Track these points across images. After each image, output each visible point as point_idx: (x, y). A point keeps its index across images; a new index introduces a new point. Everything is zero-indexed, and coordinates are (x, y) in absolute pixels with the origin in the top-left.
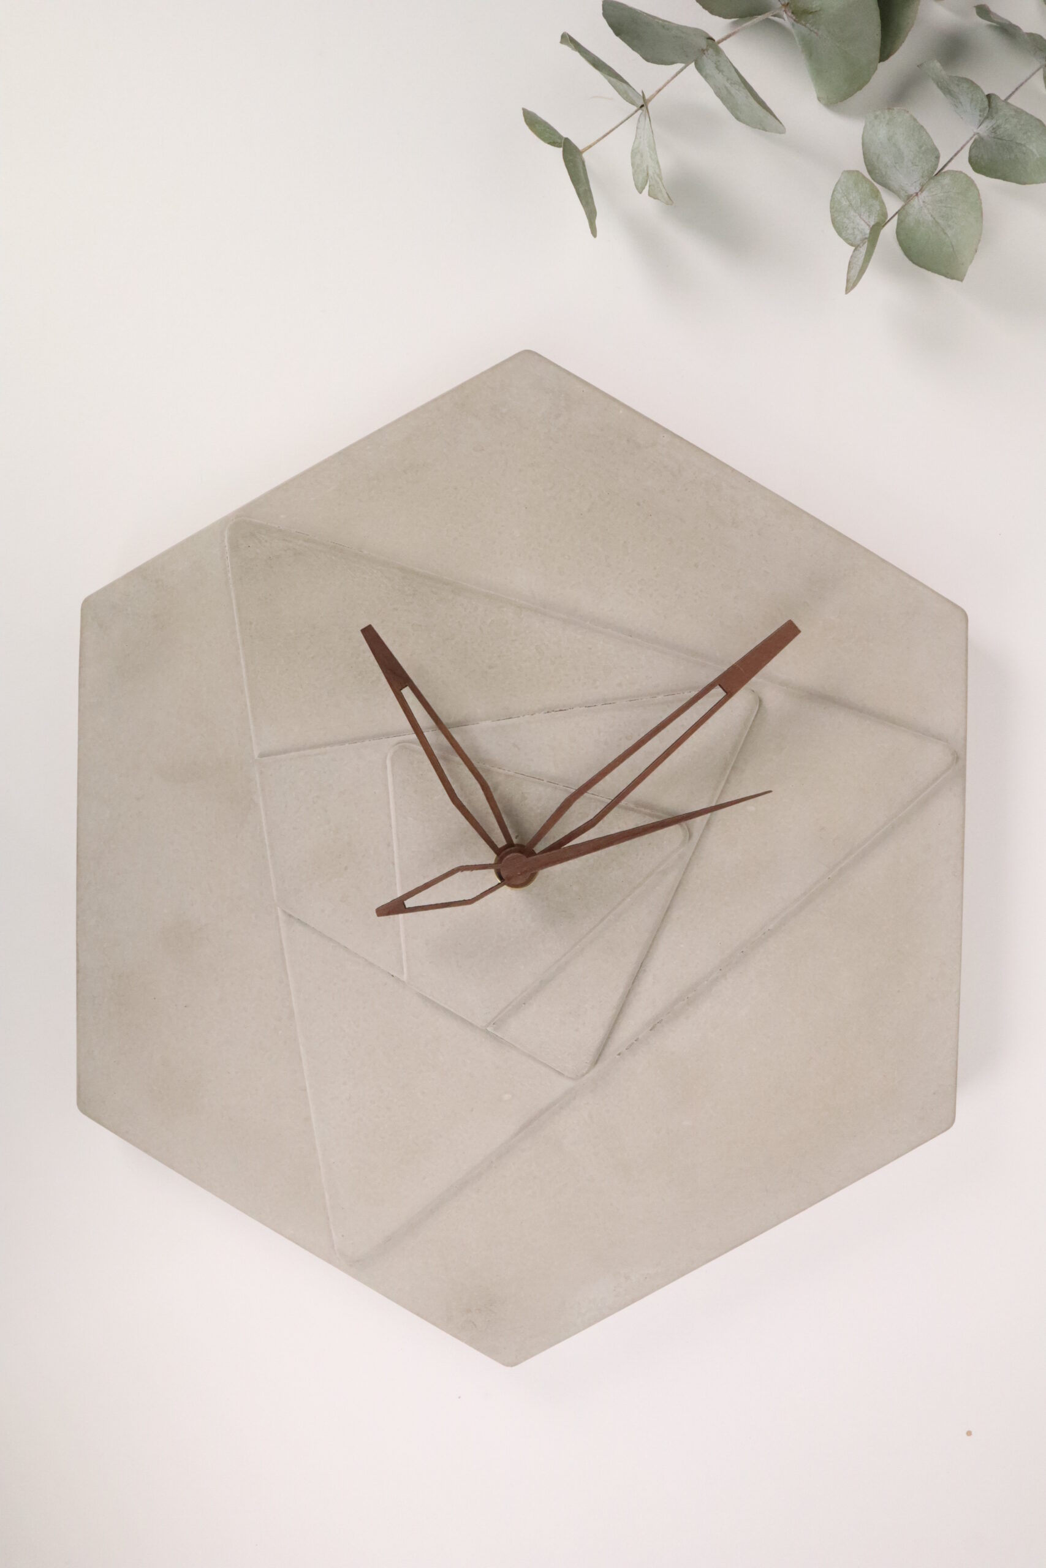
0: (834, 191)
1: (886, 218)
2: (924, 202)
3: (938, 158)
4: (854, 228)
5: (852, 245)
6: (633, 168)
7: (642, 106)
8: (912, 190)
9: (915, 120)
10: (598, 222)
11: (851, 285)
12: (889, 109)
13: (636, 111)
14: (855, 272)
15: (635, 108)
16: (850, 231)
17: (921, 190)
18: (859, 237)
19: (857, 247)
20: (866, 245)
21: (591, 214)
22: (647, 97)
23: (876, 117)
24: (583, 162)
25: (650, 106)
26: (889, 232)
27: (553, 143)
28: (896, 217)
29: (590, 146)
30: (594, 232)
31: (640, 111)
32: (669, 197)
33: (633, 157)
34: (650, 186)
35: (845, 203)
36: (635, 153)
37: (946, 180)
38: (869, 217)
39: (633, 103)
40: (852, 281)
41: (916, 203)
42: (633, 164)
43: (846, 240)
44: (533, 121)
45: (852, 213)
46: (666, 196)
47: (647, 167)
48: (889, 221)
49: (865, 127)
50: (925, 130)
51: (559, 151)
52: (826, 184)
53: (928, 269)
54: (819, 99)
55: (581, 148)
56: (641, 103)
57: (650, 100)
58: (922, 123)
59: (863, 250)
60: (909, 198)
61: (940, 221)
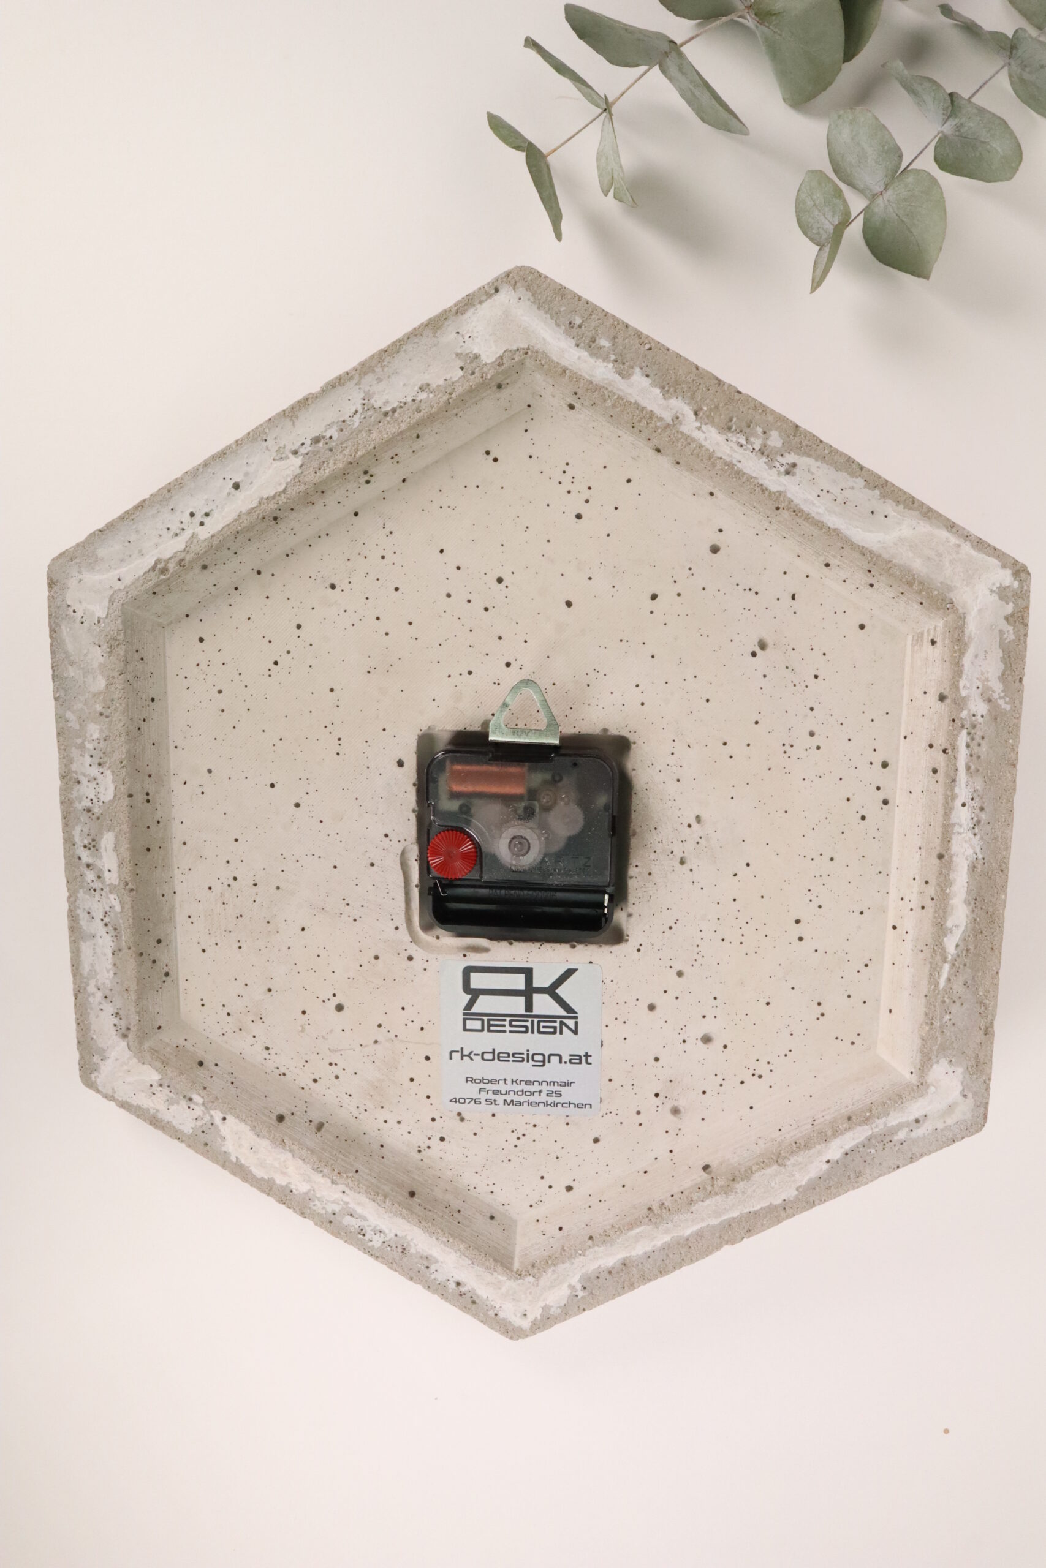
0: (799, 191)
1: (850, 218)
2: (888, 201)
3: (901, 156)
4: (818, 228)
5: (817, 244)
6: (599, 170)
7: (605, 110)
8: (878, 189)
9: (877, 119)
10: (564, 226)
11: (816, 284)
12: (852, 108)
13: (600, 115)
14: (819, 272)
15: (600, 111)
16: (815, 231)
17: (886, 189)
18: (824, 236)
19: (822, 246)
20: (829, 245)
21: (556, 219)
22: (610, 100)
23: (839, 117)
24: (548, 167)
25: (614, 110)
26: (855, 230)
27: (517, 148)
28: (862, 216)
29: (554, 151)
30: (559, 236)
31: (605, 114)
32: (633, 201)
33: (598, 159)
34: (615, 189)
35: (810, 203)
36: (600, 156)
37: (910, 179)
38: (833, 216)
39: (598, 106)
40: (817, 280)
41: (880, 201)
42: (598, 167)
43: (812, 240)
44: (498, 125)
45: (816, 213)
46: (631, 199)
47: (612, 170)
48: (853, 220)
49: (830, 125)
50: (886, 129)
51: (522, 155)
52: (792, 183)
53: (895, 268)
54: (784, 100)
55: (545, 151)
56: (605, 107)
57: (614, 103)
58: (883, 121)
59: (827, 249)
60: (874, 197)
61: (905, 219)
